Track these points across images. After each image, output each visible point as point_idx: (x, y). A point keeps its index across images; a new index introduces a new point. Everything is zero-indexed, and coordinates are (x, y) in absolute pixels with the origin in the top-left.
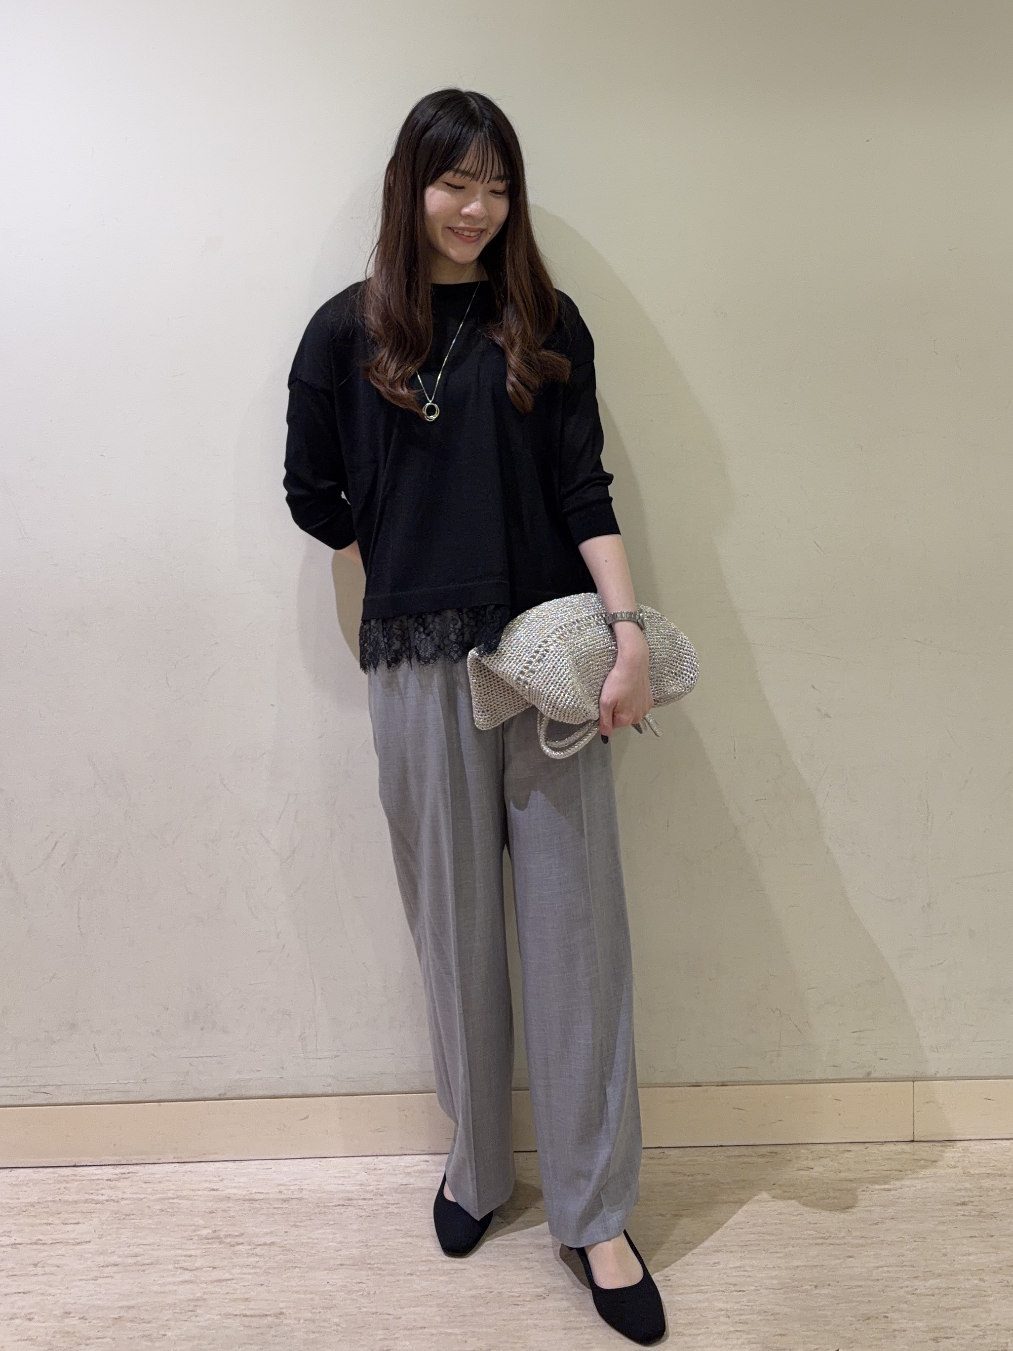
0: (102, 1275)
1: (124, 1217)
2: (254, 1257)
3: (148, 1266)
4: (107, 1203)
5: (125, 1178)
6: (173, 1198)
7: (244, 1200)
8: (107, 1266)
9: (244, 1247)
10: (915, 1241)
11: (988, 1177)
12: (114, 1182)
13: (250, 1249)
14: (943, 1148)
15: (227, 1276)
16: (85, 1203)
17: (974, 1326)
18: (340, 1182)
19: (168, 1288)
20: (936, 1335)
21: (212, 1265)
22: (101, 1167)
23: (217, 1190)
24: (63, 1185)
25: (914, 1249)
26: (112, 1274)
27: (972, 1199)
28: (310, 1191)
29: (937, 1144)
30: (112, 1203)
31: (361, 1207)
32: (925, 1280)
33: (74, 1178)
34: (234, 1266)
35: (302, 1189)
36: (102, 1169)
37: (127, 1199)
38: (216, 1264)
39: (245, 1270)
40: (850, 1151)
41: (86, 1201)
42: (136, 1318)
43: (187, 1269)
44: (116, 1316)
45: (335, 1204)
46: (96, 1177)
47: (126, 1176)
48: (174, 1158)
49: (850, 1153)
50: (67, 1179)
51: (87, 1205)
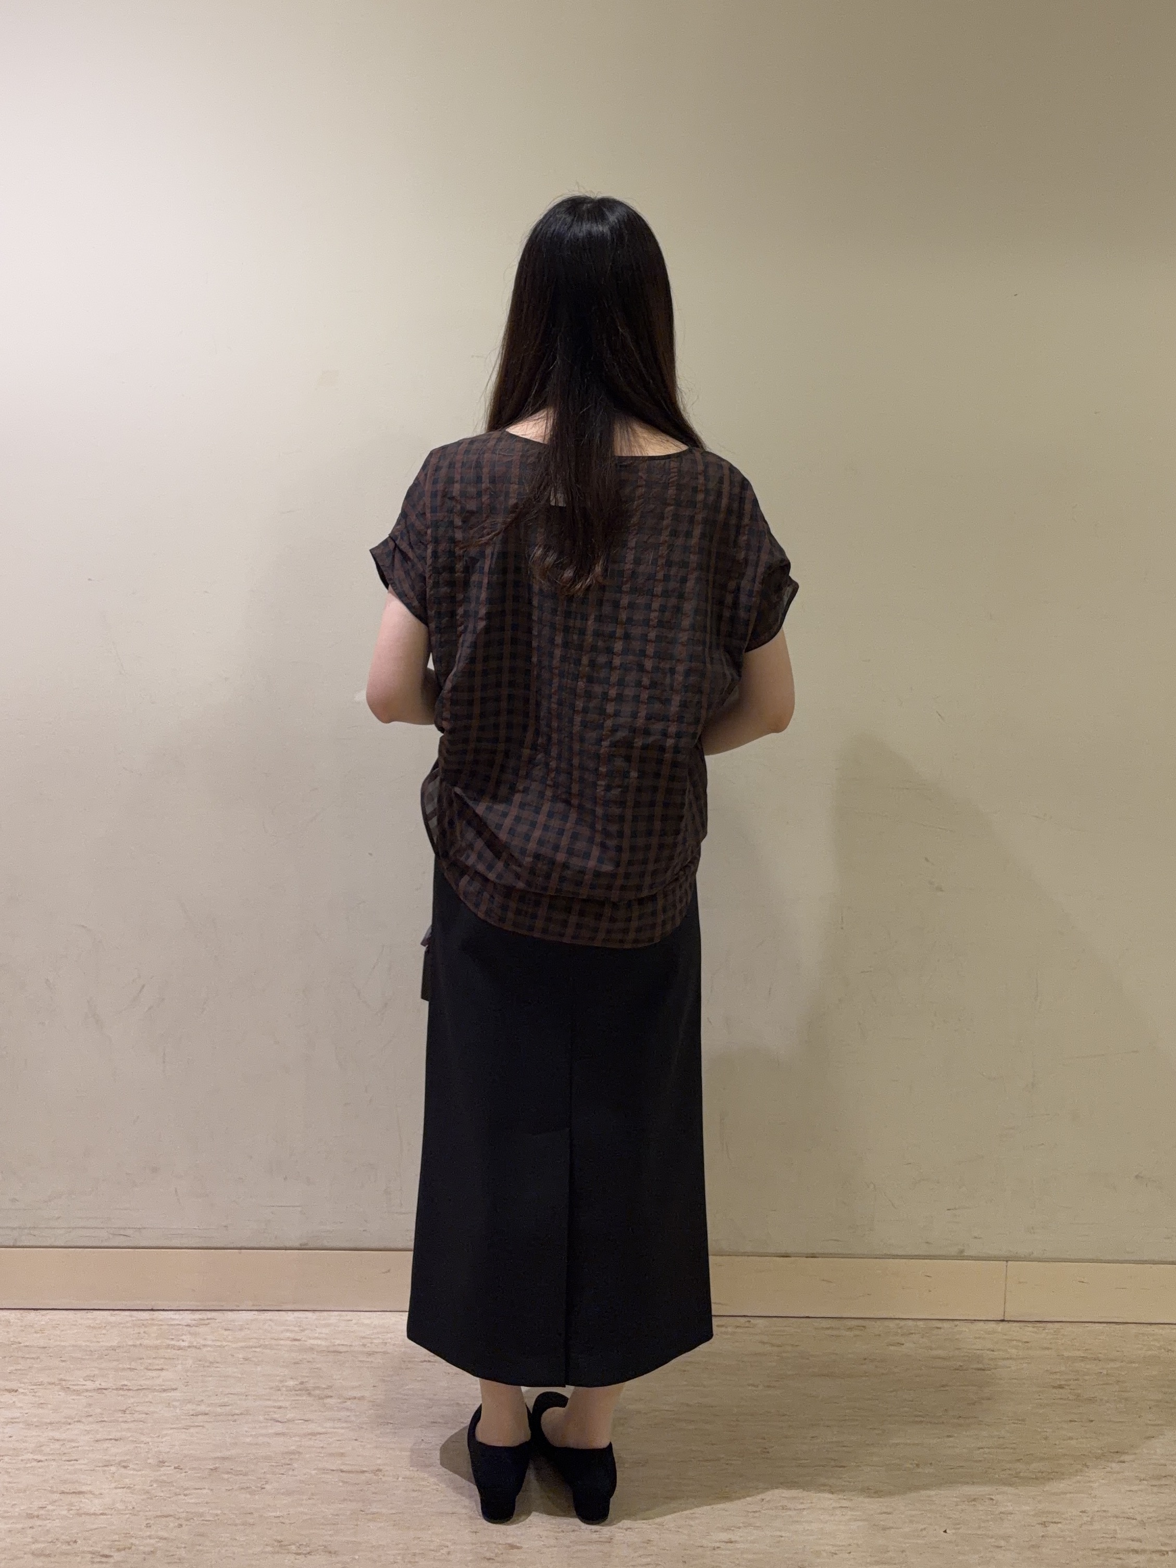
0: (192, 1424)
1: (207, 1364)
2: (344, 1411)
3: (238, 1417)
4: (189, 1350)
5: (205, 1325)
6: (256, 1347)
7: (328, 1352)
8: (196, 1416)
9: (333, 1400)
11: (1082, 1361)
12: (194, 1328)
13: (341, 1403)
14: (1035, 1329)
15: (320, 1429)
16: (167, 1348)
17: (1080, 1512)
19: (261, 1440)
20: (1043, 1519)
21: (303, 1418)
22: (177, 1312)
23: (299, 1340)
25: (1013, 1431)
26: (201, 1424)
27: (1069, 1383)
28: (394, 1345)
29: (1029, 1325)
30: (194, 1350)
33: (153, 1322)
34: (325, 1420)
35: (386, 1343)
36: (179, 1314)
37: (208, 1346)
38: (307, 1417)
39: (340, 1425)
42: (232, 1469)
45: (420, 1359)
46: (175, 1322)
47: (207, 1322)
49: (941, 1330)
50: (145, 1322)
51: (169, 1351)
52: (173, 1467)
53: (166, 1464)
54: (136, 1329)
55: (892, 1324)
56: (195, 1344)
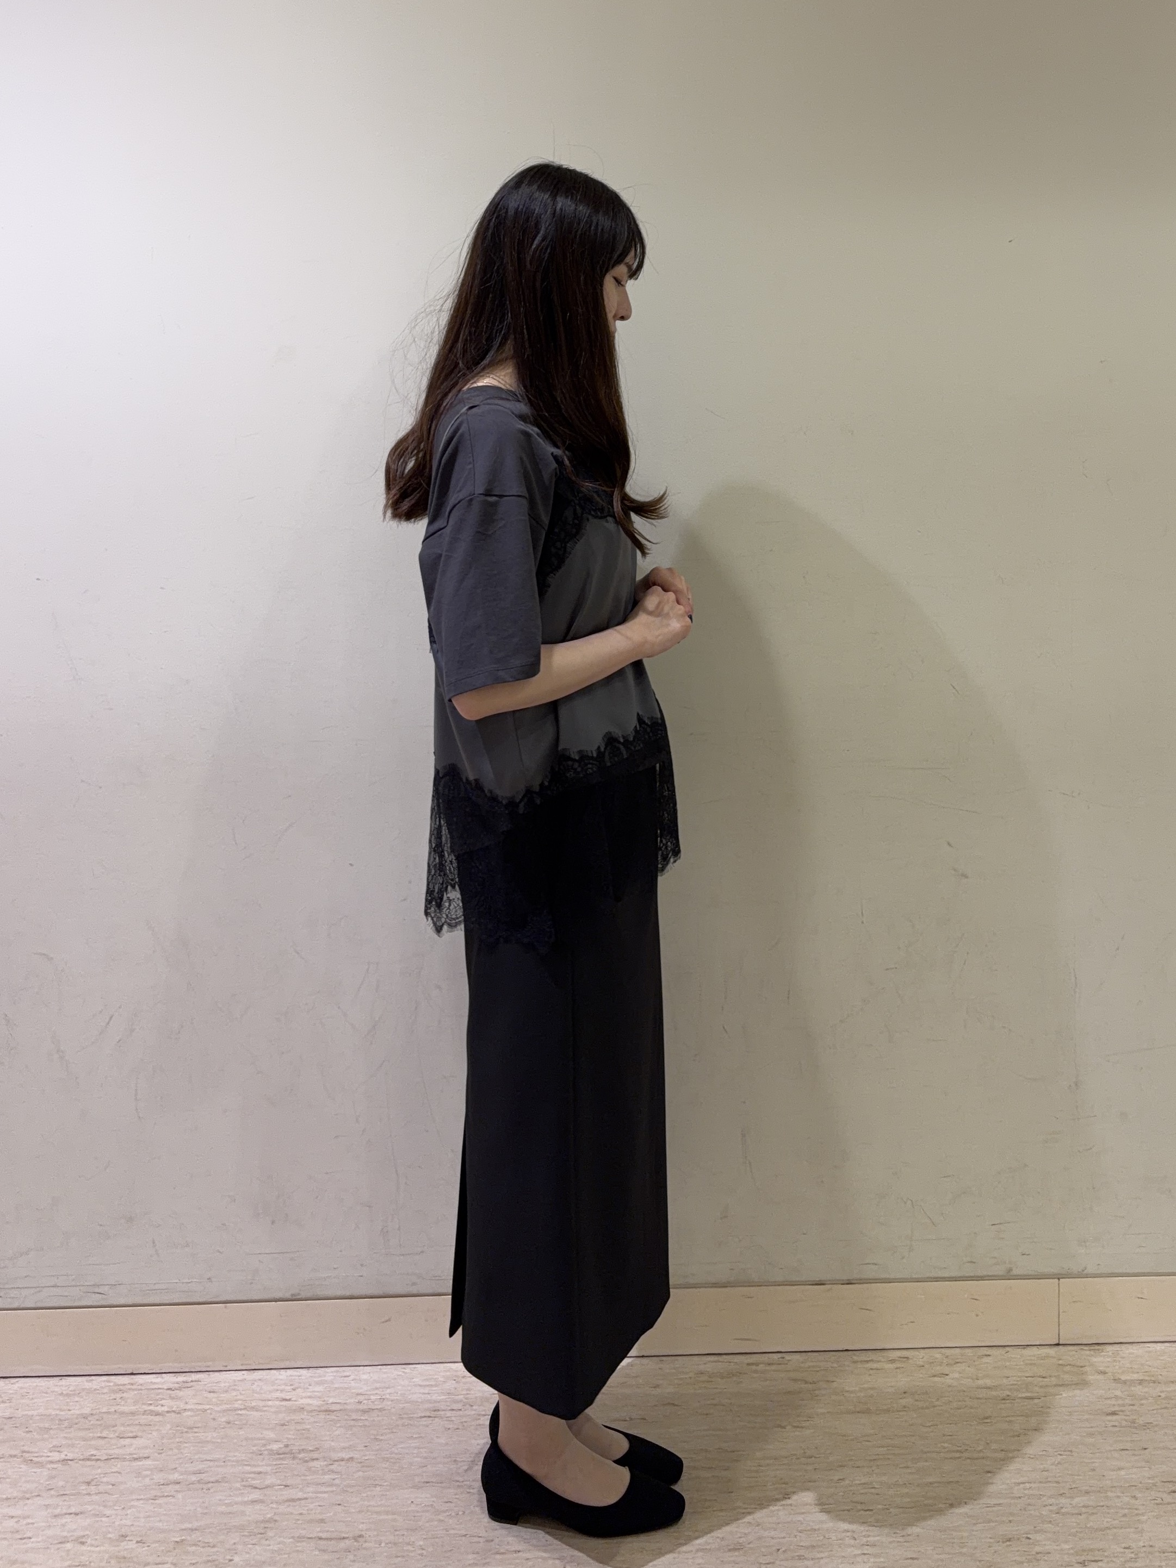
0: (162, 1494)
1: (186, 1430)
2: (329, 1474)
3: (212, 1484)
4: (167, 1415)
5: (188, 1387)
6: (241, 1409)
7: (319, 1411)
8: (168, 1484)
9: (319, 1463)
10: (1061, 1455)
11: (1140, 1384)
12: (176, 1391)
13: (327, 1466)
14: (1092, 1353)
15: (300, 1495)
16: (143, 1414)
17: (1124, 1548)
18: (426, 1392)
19: (235, 1508)
20: (1083, 1558)
21: (284, 1483)
22: (160, 1375)
23: (290, 1400)
24: (118, 1396)
25: (1059, 1463)
26: (172, 1493)
27: (1123, 1408)
28: (392, 1401)
29: (1085, 1348)
30: (173, 1415)
31: (449, 1419)
32: (1072, 1498)
33: (129, 1387)
34: (308, 1484)
35: (384, 1399)
36: (162, 1378)
37: (189, 1410)
38: (288, 1483)
39: (323, 1489)
40: (989, 1355)
41: (145, 1413)
42: (200, 1541)
43: (256, 1488)
44: (178, 1539)
45: (419, 1415)
46: (156, 1386)
47: (189, 1385)
48: (242, 1365)
49: (988, 1357)
50: (121, 1387)
51: (145, 1416)
53: (127, 1538)
54: (112, 1395)
55: (937, 1354)
56: (173, 1409)
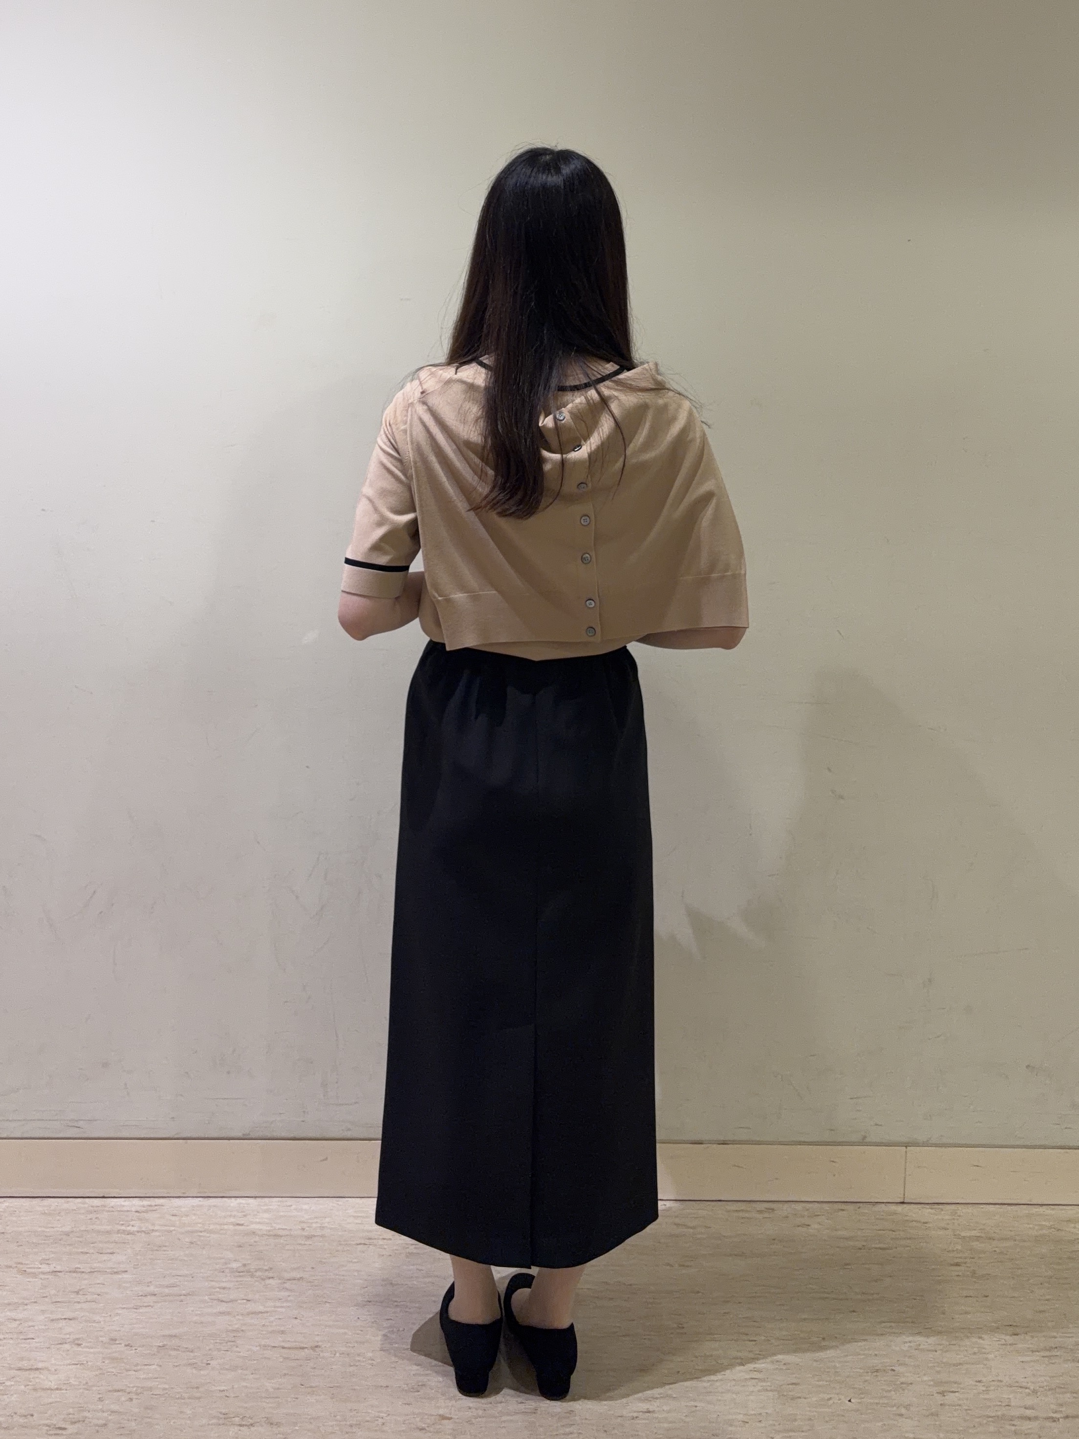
0: (142, 1305)
1: (156, 1248)
2: (285, 1292)
3: (183, 1297)
4: (138, 1234)
5: (153, 1211)
6: (201, 1232)
7: (269, 1236)
8: (146, 1296)
9: (274, 1281)
11: (977, 1240)
12: (142, 1213)
13: (281, 1284)
14: (933, 1211)
15: (261, 1308)
19: (206, 1319)
21: (246, 1298)
22: (127, 1199)
23: (242, 1225)
24: (93, 1216)
26: (151, 1304)
27: (965, 1261)
28: (331, 1229)
29: (927, 1207)
30: (143, 1235)
31: (382, 1247)
33: (102, 1208)
34: (267, 1300)
35: (323, 1227)
36: (129, 1201)
37: (156, 1231)
38: (250, 1297)
39: (278, 1304)
41: (118, 1232)
42: (179, 1346)
46: (125, 1209)
47: (154, 1208)
48: (199, 1192)
49: (844, 1212)
50: (96, 1209)
51: (119, 1235)
52: (123, 1345)
53: (117, 1342)
54: (88, 1215)
55: (799, 1207)
56: (144, 1229)
